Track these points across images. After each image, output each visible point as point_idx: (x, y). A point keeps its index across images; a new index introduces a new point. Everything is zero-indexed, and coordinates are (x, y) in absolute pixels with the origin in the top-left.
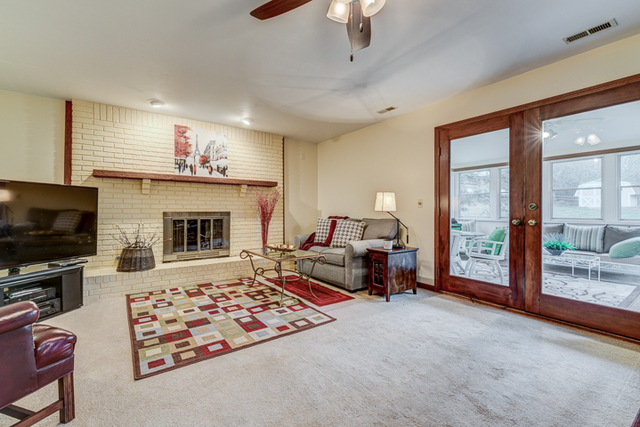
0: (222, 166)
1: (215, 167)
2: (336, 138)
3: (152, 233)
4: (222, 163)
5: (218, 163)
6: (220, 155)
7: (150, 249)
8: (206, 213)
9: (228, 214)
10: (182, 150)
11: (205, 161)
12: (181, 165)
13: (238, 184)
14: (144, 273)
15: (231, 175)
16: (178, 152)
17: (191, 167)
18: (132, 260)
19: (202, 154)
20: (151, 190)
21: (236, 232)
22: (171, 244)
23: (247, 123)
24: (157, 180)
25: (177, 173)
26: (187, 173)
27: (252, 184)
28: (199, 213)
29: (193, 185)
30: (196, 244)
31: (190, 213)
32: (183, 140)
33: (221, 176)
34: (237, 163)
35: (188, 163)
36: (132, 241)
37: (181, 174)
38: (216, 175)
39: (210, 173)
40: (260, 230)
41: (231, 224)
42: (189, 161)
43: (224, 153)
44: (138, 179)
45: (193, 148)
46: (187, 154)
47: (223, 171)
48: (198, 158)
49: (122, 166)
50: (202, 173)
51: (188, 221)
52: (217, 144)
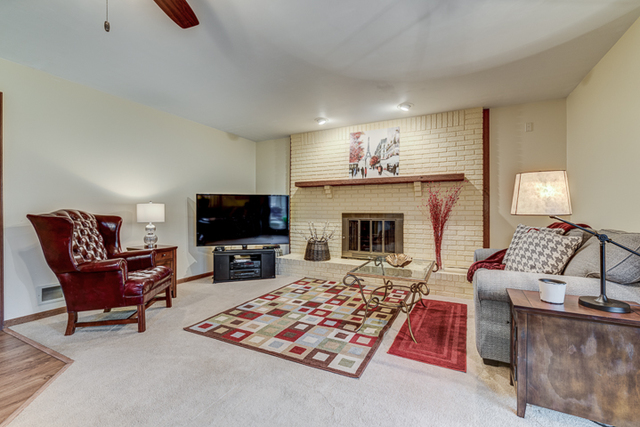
0: (392, 164)
1: (384, 166)
3: (332, 231)
4: (392, 161)
5: (388, 161)
6: (390, 153)
7: (326, 244)
8: (378, 215)
9: (401, 216)
10: (356, 156)
11: (375, 162)
12: (354, 170)
13: (409, 182)
15: (403, 172)
16: (351, 158)
17: (362, 170)
19: (373, 155)
20: (332, 194)
21: (411, 236)
22: (347, 246)
23: (405, 109)
24: (334, 185)
26: (359, 176)
27: (425, 181)
28: (371, 215)
30: (368, 244)
31: (363, 215)
32: (357, 145)
33: (391, 175)
34: (413, 157)
35: (360, 167)
36: (319, 236)
37: (354, 178)
38: (387, 174)
39: (380, 173)
41: (405, 227)
42: (361, 164)
43: (395, 150)
45: (365, 151)
47: (393, 169)
48: (369, 160)
50: (373, 174)
51: (362, 222)
52: (388, 142)
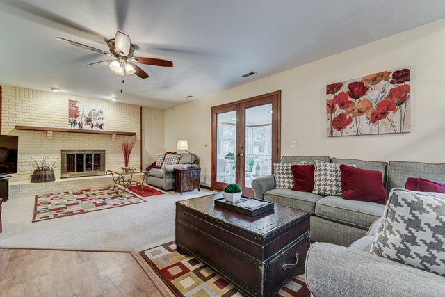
0: (99, 124)
1: (95, 124)
2: (172, 108)
3: (54, 161)
4: (100, 122)
5: (97, 121)
6: (98, 117)
7: (52, 170)
8: (89, 150)
9: (104, 151)
10: (73, 114)
11: (88, 121)
12: (72, 123)
13: (110, 134)
14: (48, 183)
15: (106, 129)
16: (70, 116)
17: (79, 124)
18: (40, 176)
19: (87, 116)
20: (53, 137)
21: (109, 161)
22: (66, 168)
23: (114, 100)
24: (56, 131)
25: (70, 127)
26: (77, 127)
27: (118, 134)
28: (84, 150)
29: (81, 134)
30: (83, 167)
31: (79, 150)
32: (74, 108)
33: (99, 129)
35: (78, 122)
36: (40, 166)
37: (73, 128)
38: (95, 129)
39: (92, 127)
40: (124, 160)
41: (106, 156)
42: (78, 120)
43: (101, 116)
44: (44, 131)
45: (81, 113)
46: (77, 117)
47: (101, 126)
48: (84, 119)
49: (35, 123)
50: (86, 127)
51: (78, 155)
52: (97, 111)
